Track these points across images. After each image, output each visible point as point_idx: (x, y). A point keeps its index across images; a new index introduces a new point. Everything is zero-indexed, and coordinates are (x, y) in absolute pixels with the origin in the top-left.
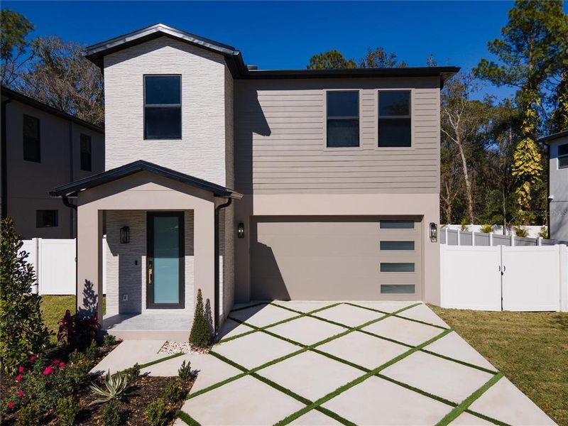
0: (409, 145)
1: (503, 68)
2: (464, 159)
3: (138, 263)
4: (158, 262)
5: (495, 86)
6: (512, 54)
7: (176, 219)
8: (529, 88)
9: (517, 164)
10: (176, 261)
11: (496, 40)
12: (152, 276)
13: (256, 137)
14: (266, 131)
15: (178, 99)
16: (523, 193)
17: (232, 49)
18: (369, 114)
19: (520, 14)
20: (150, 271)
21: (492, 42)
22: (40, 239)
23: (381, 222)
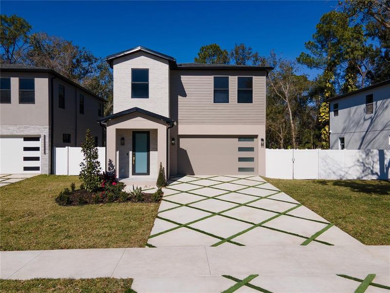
0: (252, 102)
1: (313, 58)
2: (290, 111)
3: (128, 154)
4: (137, 154)
5: (309, 69)
6: (319, 50)
7: (146, 134)
8: (328, 70)
9: (322, 115)
10: (146, 154)
11: (310, 42)
12: (135, 160)
13: (180, 97)
14: (184, 95)
15: (147, 80)
16: (325, 132)
17: (173, 58)
18: (233, 87)
19: (322, 27)
20: (134, 158)
21: (307, 42)
22: (69, 147)
23: (239, 138)
